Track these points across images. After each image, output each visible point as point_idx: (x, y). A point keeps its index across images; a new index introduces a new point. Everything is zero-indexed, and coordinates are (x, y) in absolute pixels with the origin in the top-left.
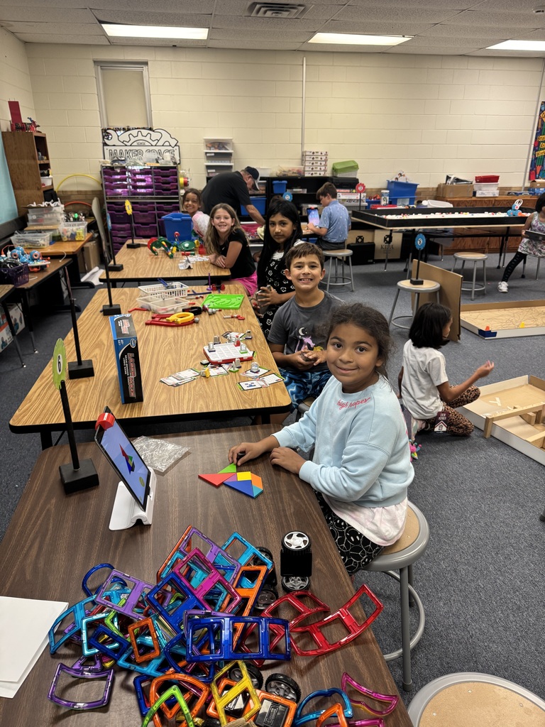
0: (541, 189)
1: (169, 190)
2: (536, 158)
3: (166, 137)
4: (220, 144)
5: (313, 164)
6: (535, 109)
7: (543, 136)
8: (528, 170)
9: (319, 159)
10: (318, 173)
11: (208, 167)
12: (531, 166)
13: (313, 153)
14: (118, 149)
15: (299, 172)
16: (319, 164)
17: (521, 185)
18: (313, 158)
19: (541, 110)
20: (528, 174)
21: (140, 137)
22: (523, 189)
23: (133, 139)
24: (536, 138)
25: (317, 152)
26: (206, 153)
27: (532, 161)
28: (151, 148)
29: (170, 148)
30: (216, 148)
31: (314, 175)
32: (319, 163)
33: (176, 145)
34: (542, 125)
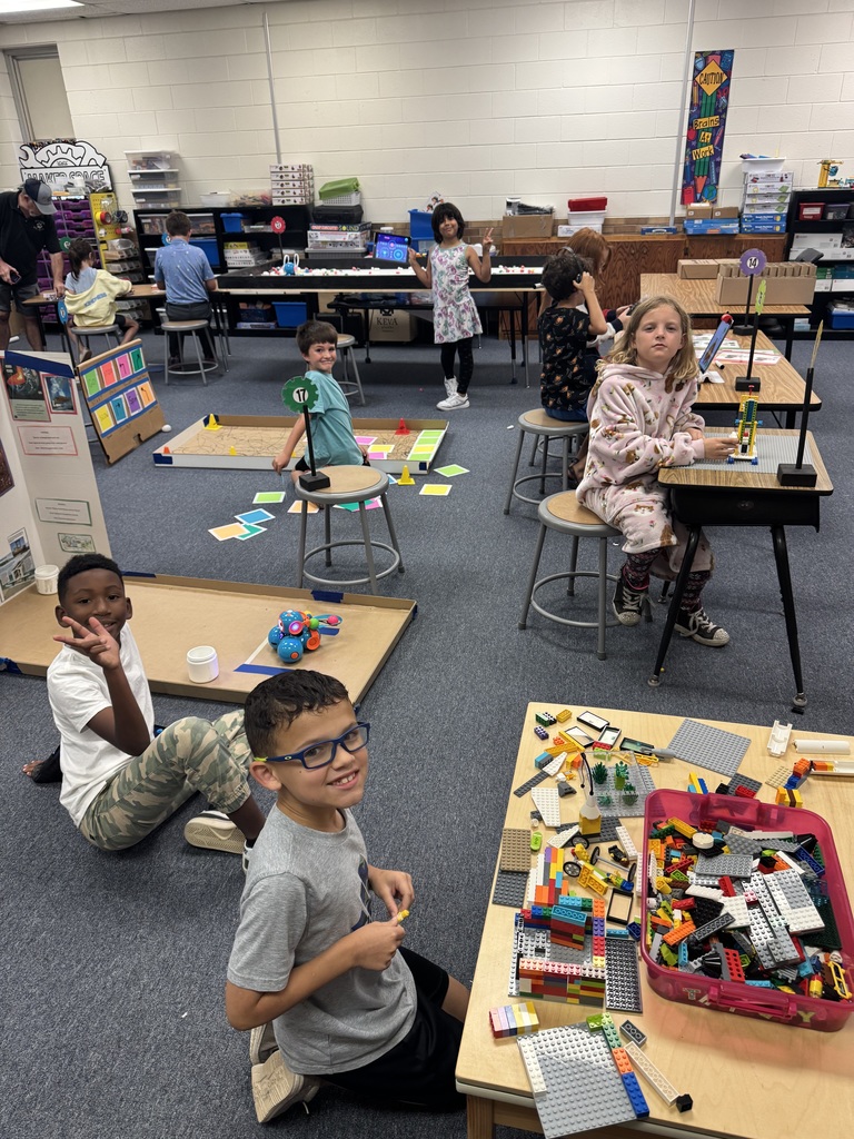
0: (696, 222)
1: (83, 230)
2: (693, 163)
3: (90, 153)
4: (150, 160)
5: (282, 185)
6: (682, 69)
7: (703, 120)
8: (680, 186)
9: (290, 178)
10: (292, 199)
11: (136, 195)
12: (684, 178)
13: (281, 168)
14: (37, 172)
15: (264, 198)
16: (291, 186)
17: (666, 213)
18: (281, 177)
19: (695, 69)
20: (679, 192)
21: (60, 155)
22: (672, 221)
23: (53, 158)
24: (690, 124)
25: (286, 167)
26: (131, 174)
27: (685, 168)
28: (75, 169)
29: (97, 169)
30: (143, 167)
31: (286, 203)
32: (291, 183)
33: (104, 164)
34: (700, 98)
